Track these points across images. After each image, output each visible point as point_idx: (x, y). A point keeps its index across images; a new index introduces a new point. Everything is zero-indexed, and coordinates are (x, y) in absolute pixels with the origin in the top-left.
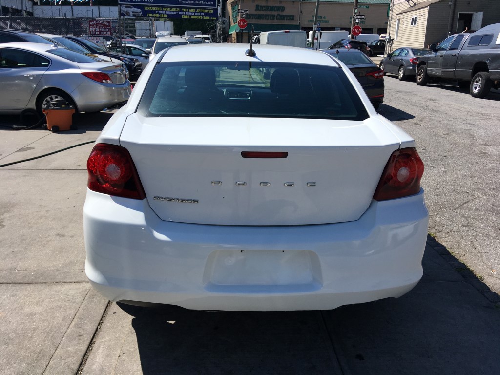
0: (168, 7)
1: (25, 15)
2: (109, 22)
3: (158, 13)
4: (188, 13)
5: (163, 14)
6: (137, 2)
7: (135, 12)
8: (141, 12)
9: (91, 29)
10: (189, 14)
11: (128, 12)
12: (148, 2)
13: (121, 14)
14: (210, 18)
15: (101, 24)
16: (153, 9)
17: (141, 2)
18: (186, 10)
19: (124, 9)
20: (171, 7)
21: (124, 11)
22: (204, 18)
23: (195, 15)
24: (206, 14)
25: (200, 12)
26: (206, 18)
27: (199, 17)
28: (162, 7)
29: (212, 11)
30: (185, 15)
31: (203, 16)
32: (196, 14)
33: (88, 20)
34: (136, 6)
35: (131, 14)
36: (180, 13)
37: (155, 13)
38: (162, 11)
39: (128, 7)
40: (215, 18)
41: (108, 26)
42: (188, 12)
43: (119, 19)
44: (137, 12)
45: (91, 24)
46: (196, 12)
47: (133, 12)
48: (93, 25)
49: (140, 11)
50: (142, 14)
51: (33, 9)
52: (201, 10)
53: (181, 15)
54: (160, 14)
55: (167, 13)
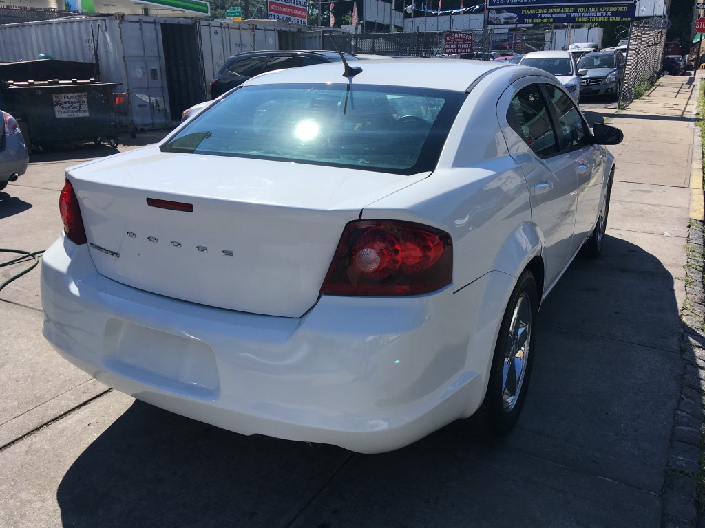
0: (557, 7)
1: (394, 31)
2: (471, 35)
3: (541, 17)
4: (586, 14)
5: (548, 18)
6: (514, 4)
7: (508, 19)
8: (516, 17)
9: (447, 46)
10: (589, 14)
11: (498, 19)
12: (527, 3)
13: (488, 22)
14: (622, 18)
15: (460, 38)
16: (534, 11)
17: (519, 3)
18: (584, 9)
19: (493, 15)
20: (561, 7)
21: (493, 18)
22: (611, 19)
23: (596, 16)
24: (614, 14)
25: (605, 11)
26: (614, 19)
27: (603, 19)
28: (548, 8)
29: (626, 9)
30: (581, 16)
31: (609, 17)
32: (598, 14)
33: (444, 34)
34: (509, 10)
35: (502, 21)
36: (573, 15)
37: (537, 18)
38: (547, 13)
39: (498, 12)
40: (629, 19)
41: (468, 40)
42: (587, 12)
43: (485, 30)
44: (510, 18)
45: (448, 39)
46: (599, 12)
47: (505, 19)
48: (450, 41)
49: (516, 15)
50: (516, 21)
51: (403, 23)
52: (608, 8)
53: (575, 17)
54: (542, 18)
55: (554, 15)
